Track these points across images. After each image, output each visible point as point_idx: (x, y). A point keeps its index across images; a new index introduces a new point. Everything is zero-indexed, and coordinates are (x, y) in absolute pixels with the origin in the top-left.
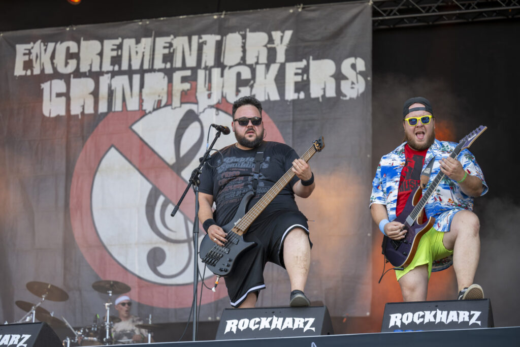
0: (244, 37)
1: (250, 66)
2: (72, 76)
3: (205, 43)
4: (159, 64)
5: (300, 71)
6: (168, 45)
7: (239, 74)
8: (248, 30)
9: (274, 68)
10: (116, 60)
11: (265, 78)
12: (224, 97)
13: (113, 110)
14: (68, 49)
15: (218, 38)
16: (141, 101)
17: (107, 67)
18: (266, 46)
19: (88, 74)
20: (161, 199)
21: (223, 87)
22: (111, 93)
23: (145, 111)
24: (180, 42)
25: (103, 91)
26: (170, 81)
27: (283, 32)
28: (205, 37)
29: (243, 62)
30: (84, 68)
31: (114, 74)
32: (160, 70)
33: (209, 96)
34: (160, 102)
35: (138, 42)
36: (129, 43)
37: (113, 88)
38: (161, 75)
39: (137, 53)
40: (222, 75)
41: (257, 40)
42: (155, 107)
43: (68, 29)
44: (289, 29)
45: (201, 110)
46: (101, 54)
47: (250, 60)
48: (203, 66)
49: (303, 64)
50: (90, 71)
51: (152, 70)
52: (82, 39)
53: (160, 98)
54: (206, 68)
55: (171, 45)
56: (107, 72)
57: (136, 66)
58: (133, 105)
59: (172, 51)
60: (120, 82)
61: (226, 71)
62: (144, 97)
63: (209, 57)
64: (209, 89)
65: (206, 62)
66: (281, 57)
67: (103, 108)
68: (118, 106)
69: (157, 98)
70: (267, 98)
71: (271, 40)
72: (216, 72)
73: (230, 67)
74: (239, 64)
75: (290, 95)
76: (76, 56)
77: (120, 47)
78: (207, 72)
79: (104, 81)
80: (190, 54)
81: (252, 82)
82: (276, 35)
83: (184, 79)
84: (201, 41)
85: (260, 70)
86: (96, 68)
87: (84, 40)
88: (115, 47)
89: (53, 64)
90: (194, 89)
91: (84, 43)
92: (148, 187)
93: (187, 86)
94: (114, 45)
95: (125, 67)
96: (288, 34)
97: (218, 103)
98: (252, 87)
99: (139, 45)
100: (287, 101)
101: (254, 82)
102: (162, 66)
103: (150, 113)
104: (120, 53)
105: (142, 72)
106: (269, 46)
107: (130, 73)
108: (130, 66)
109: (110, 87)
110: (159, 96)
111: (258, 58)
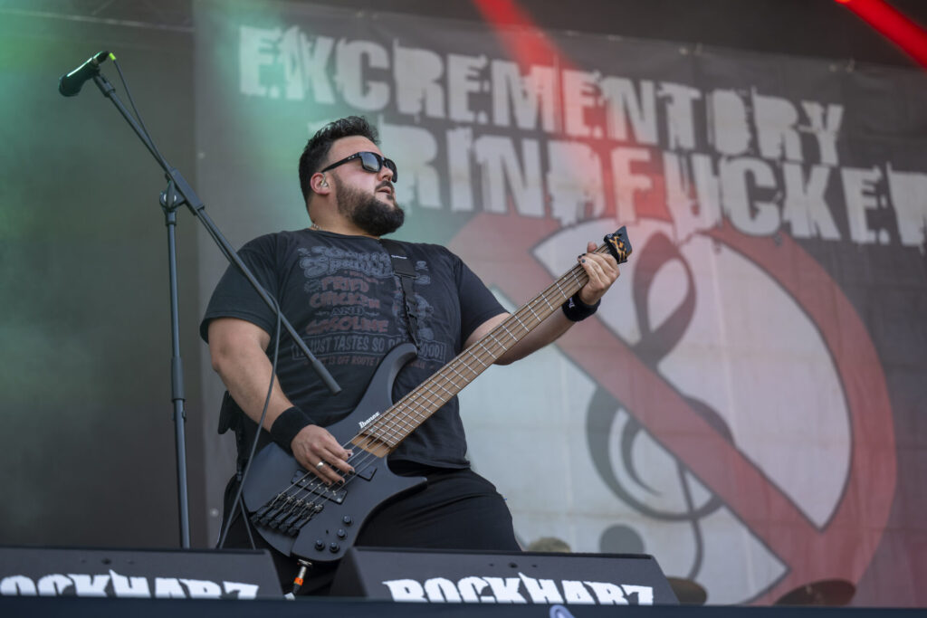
0: (748, 102)
1: (771, 162)
2: (381, 118)
3: (669, 99)
4: (576, 125)
5: (871, 189)
6: (589, 89)
7: (750, 176)
8: (754, 90)
9: (820, 176)
10: (480, 101)
11: (805, 191)
12: (726, 218)
13: (486, 207)
14: (365, 58)
15: (695, 94)
16: (548, 200)
17: (460, 111)
18: (795, 127)
19: (417, 119)
20: (621, 419)
21: (721, 195)
22: (477, 172)
23: (559, 221)
24: (617, 89)
25: (458, 162)
26: (607, 166)
27: (825, 105)
28: (669, 89)
29: (754, 150)
30: (408, 105)
31: (478, 131)
32: (580, 140)
33: (696, 210)
34: (589, 207)
35: (525, 72)
36: (504, 71)
37: (480, 159)
38: (584, 150)
39: (525, 94)
40: (716, 171)
41: (775, 113)
42: (582, 215)
43: (360, 15)
44: (836, 102)
45: (682, 236)
46: (443, 81)
47: (770, 149)
48: (672, 144)
49: (875, 175)
50: (423, 113)
51: (562, 136)
52: (396, 42)
53: (589, 199)
54: (680, 151)
55: (597, 92)
56: (464, 125)
57: (526, 121)
58: (530, 204)
59: (601, 102)
60: (495, 150)
61: (723, 164)
62: (553, 190)
63: (682, 130)
64: (693, 194)
65: (677, 140)
66: (829, 154)
67: (462, 199)
68: (496, 202)
69: (583, 199)
70: (814, 232)
71: (803, 119)
72: (702, 163)
73: (730, 158)
74: (746, 155)
75: (861, 233)
76: (387, 76)
77: (485, 75)
78: (684, 161)
79: (459, 142)
80: (642, 117)
81: (779, 195)
82: (813, 110)
83: (636, 168)
84: (661, 94)
85: (793, 173)
86: (435, 110)
87: (402, 45)
88: (475, 74)
89: (333, 84)
90: (660, 192)
91: (401, 53)
92: (587, 388)
93: (644, 182)
94: (472, 68)
95: (501, 118)
96: (836, 113)
97: (716, 228)
98: (781, 205)
99: (528, 79)
100: (856, 245)
101: (784, 196)
102: (584, 131)
103: (571, 226)
104: (486, 87)
105: (543, 137)
106: (803, 128)
107: (515, 133)
108: (513, 118)
109: (472, 157)
110: (586, 193)
111: (783, 148)
